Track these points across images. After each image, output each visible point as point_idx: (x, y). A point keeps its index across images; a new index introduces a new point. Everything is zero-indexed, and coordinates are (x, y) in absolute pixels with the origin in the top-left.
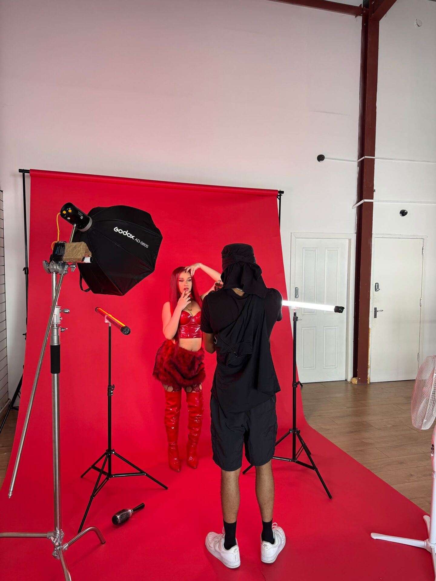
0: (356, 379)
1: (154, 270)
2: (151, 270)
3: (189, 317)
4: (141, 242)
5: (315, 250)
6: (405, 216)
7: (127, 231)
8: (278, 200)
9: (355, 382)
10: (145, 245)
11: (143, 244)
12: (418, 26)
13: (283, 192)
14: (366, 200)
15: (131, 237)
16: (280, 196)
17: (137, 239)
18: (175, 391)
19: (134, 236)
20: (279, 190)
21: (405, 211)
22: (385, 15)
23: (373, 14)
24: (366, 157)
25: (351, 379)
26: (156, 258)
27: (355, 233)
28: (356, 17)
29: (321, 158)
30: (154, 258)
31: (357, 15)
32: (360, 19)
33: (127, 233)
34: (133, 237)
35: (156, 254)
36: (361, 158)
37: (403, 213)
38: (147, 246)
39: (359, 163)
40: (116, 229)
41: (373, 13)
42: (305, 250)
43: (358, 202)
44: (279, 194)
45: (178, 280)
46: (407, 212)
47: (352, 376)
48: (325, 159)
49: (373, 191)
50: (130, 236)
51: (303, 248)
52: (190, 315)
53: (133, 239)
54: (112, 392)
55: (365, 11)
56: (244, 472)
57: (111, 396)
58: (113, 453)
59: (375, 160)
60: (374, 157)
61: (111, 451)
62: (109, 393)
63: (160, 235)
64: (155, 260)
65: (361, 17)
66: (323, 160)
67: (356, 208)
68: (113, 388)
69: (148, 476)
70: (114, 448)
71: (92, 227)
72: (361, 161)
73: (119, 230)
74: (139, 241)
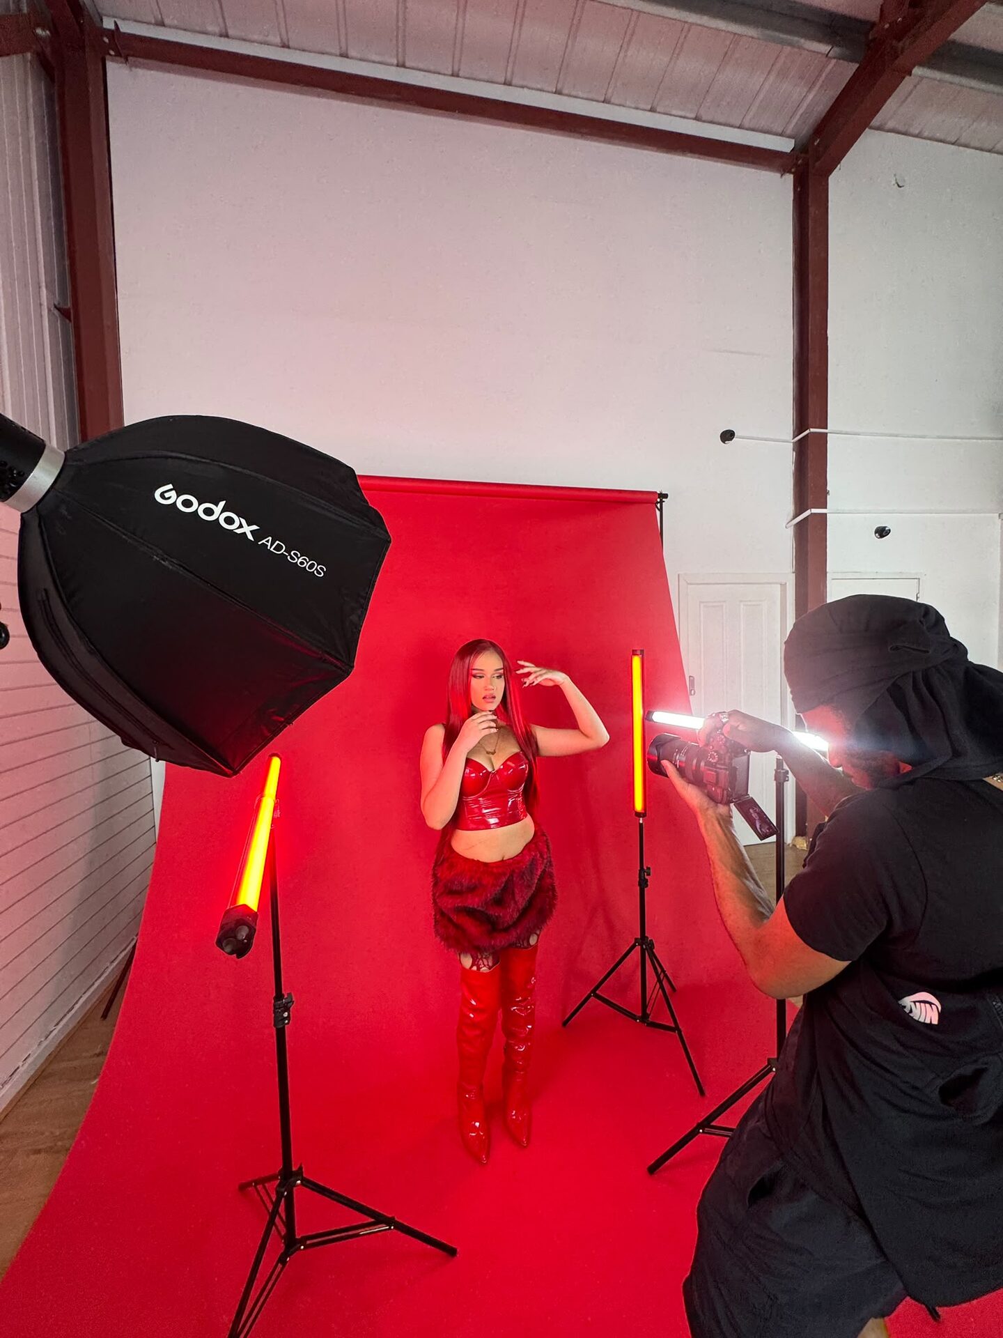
0: (804, 841)
1: (353, 667)
2: (336, 667)
4: (288, 551)
5: (722, 606)
6: (885, 538)
7: (222, 504)
8: (658, 513)
9: (802, 846)
10: (311, 566)
11: (300, 560)
12: (899, 186)
13: (666, 496)
14: (814, 511)
15: (239, 531)
16: (661, 502)
17: (270, 538)
19: (255, 527)
20: (659, 492)
21: (887, 529)
22: (839, 166)
23: (817, 163)
24: (812, 430)
25: (794, 840)
26: (361, 617)
27: (793, 573)
28: (782, 175)
29: (727, 436)
30: (354, 618)
31: (784, 170)
32: (790, 178)
33: (218, 513)
34: (247, 530)
35: (362, 601)
36: (798, 435)
37: (882, 532)
38: (319, 570)
39: (794, 443)
40: (167, 495)
41: (818, 160)
42: (704, 607)
43: (795, 516)
44: (659, 500)
45: (470, 674)
46: (890, 530)
47: (795, 834)
48: (734, 439)
49: (826, 493)
50: (237, 524)
51: (701, 602)
52: (484, 769)
53: (250, 537)
54: (286, 1015)
55: (800, 162)
56: (652, 1169)
57: (284, 1027)
58: (299, 1182)
59: (829, 435)
60: (827, 428)
61: (293, 1179)
62: (279, 1020)
63: (382, 532)
64: (357, 628)
65: (792, 176)
66: (731, 440)
67: (792, 527)
68: (289, 1005)
69: (400, 1227)
70: (301, 1168)
71: (57, 486)
72: (801, 438)
73: (178, 497)
74: (278, 548)
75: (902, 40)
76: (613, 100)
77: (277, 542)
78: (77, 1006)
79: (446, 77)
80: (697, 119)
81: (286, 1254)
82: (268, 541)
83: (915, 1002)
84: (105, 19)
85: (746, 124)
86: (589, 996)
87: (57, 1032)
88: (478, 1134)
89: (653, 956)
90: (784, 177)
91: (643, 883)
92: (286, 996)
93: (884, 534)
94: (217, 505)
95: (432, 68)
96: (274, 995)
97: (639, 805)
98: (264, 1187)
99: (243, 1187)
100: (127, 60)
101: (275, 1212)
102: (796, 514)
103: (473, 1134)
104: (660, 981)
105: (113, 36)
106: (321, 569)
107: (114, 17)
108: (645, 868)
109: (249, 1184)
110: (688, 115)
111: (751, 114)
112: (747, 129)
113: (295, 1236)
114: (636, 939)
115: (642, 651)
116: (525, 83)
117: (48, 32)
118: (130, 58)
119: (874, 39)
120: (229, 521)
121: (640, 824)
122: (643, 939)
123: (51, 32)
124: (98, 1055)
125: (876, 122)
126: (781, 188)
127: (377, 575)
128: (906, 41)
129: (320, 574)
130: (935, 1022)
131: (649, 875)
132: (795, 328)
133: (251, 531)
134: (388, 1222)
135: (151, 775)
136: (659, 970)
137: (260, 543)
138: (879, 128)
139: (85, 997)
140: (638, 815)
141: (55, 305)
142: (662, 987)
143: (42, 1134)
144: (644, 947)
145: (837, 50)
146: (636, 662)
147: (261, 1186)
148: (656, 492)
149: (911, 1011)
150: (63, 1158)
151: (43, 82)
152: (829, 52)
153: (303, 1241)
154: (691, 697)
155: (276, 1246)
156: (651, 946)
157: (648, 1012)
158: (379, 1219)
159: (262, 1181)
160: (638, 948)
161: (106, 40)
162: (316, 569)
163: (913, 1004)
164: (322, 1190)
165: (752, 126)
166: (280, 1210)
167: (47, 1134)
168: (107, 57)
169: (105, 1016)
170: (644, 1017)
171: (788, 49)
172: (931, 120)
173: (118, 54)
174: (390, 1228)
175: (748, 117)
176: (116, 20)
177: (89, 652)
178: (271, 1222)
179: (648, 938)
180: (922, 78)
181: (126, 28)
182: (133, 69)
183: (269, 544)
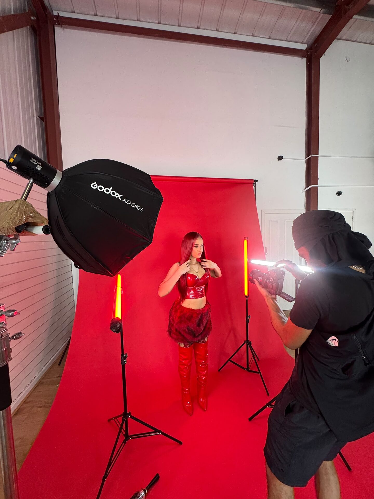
1: (152, 241)
2: (147, 241)
3: (196, 279)
4: (131, 203)
5: (278, 222)
6: (341, 195)
7: (111, 188)
8: (254, 187)
10: (139, 208)
11: (135, 206)
12: (347, 61)
13: (257, 181)
14: (313, 186)
15: (117, 197)
16: (255, 183)
17: (126, 199)
18: (186, 347)
19: (121, 196)
20: (254, 180)
21: (341, 192)
22: (324, 54)
23: (316, 54)
24: (313, 155)
27: (305, 209)
29: (280, 158)
30: (152, 225)
31: (303, 57)
32: (305, 60)
33: (110, 191)
34: (119, 196)
35: (155, 219)
36: (307, 157)
37: (339, 194)
38: (141, 209)
39: (306, 160)
40: (95, 186)
41: (316, 52)
42: (271, 222)
43: (306, 188)
44: (254, 182)
46: (342, 193)
48: (283, 159)
49: (318, 179)
50: (116, 195)
51: (270, 220)
52: (196, 277)
53: (120, 199)
54: (125, 360)
55: (309, 53)
56: (250, 419)
57: (124, 364)
58: (129, 417)
59: (319, 157)
60: (318, 155)
61: (127, 416)
62: (123, 362)
63: (160, 196)
64: (153, 228)
65: (306, 58)
66: (282, 159)
67: (305, 192)
68: (126, 357)
69: (163, 434)
70: (130, 412)
71: (61, 183)
72: (308, 159)
73: (98, 186)
74: (129, 202)
75: (349, 5)
76: (238, 33)
77: (128, 200)
78: (50, 361)
79: (176, 27)
80: (270, 38)
81: (125, 440)
82: (125, 200)
83: (331, 340)
84: (54, 11)
85: (288, 39)
86: (228, 361)
87: (45, 369)
88: (189, 406)
89: (251, 347)
90: (303, 59)
91: (247, 321)
92: (125, 354)
93: (340, 194)
94: (110, 189)
95: (171, 24)
96: (121, 354)
97: (246, 293)
98: (117, 419)
99: (109, 420)
100: (62, 26)
101: (121, 428)
102: (306, 187)
103: (188, 406)
104: (254, 356)
105: (57, 17)
106: (142, 209)
107: (57, 11)
108: (248, 316)
109: (112, 419)
110: (266, 37)
111: (290, 35)
112: (288, 41)
113: (128, 434)
114: (245, 341)
115: (248, 238)
116: (205, 28)
117: (35, 18)
118: (63, 25)
119: (338, 6)
120: (114, 194)
121: (247, 300)
122: (247, 341)
123: (36, 18)
124: (59, 377)
125: (339, 37)
126: (302, 63)
127: (159, 211)
128: (350, 6)
129: (141, 210)
130: (337, 345)
131: (250, 318)
132: (306, 116)
133: (120, 197)
134: (159, 432)
135: (73, 282)
136: (253, 353)
137: (123, 201)
138: (339, 39)
139: (53, 357)
140: (246, 297)
141: (38, 116)
142: (254, 358)
143: (42, 401)
144: (248, 344)
145: (323, 10)
146: (245, 242)
147: (116, 419)
148: (253, 180)
149: (330, 343)
150: (49, 409)
151: (33, 36)
152: (320, 11)
153: (131, 436)
154: (266, 255)
155: (122, 438)
156: (250, 343)
157: (249, 367)
158: (156, 431)
159: (116, 417)
160: (246, 344)
161: (55, 19)
162: (140, 209)
163: (330, 341)
164: (137, 420)
165: (291, 40)
166: (123, 427)
167: (43, 402)
168: (55, 25)
169: (59, 364)
170: (248, 369)
171: (304, 11)
172: (361, 35)
173: (59, 24)
174: (160, 434)
175: (289, 37)
176: (58, 11)
177: (71, 236)
178: (120, 431)
179: (249, 341)
180: (357, 19)
181: (62, 14)
182: (65, 29)
183: (126, 201)
